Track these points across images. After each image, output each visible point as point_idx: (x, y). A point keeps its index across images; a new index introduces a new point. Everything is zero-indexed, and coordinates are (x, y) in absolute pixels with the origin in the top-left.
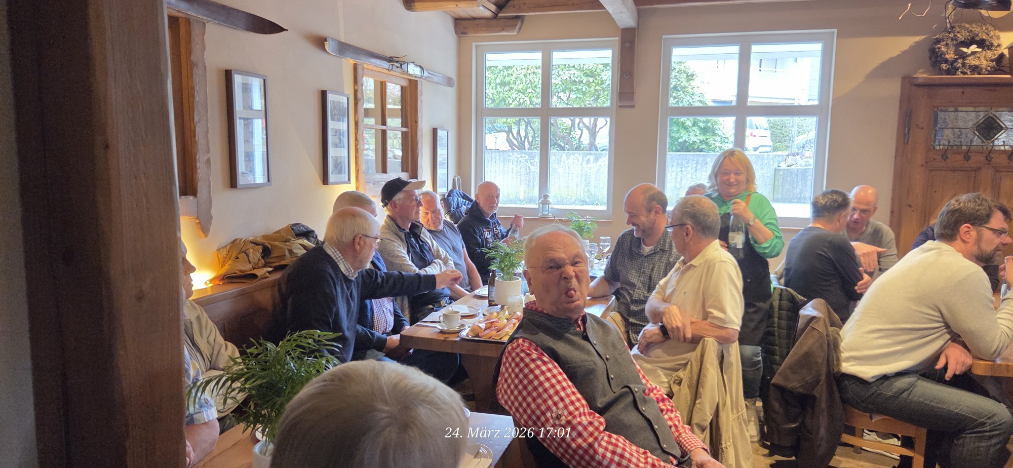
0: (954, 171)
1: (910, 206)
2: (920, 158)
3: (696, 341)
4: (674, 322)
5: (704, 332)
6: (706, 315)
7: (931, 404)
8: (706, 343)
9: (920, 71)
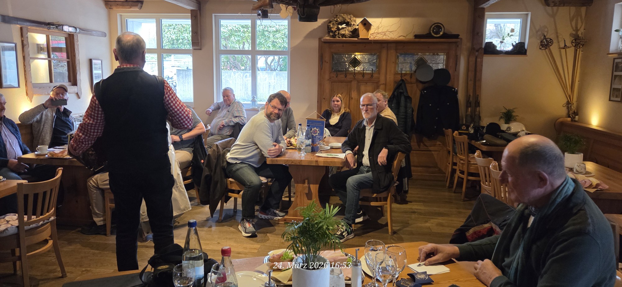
0: (342, 82)
1: (324, 99)
2: (327, 77)
9: (327, 35)
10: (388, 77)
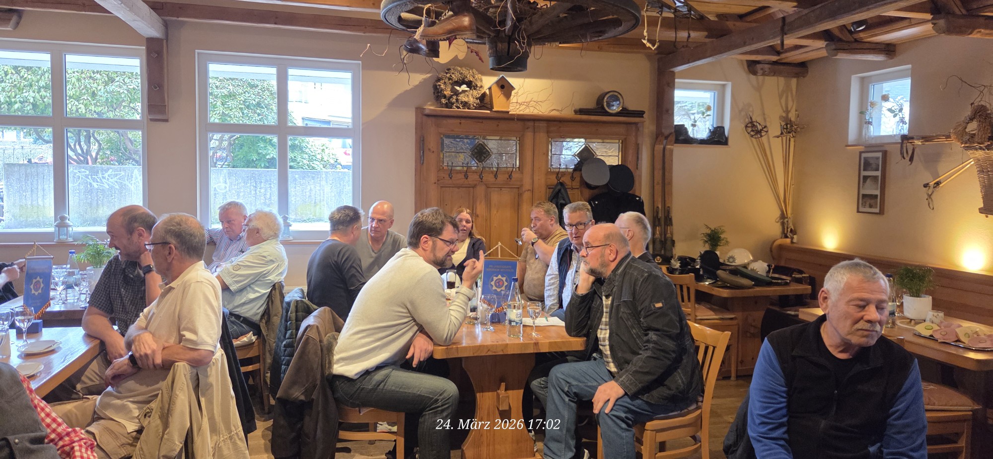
3: (167, 366)
4: (143, 349)
5: (176, 356)
6: (181, 338)
7: (401, 390)
8: (176, 367)
10: (536, 178)
